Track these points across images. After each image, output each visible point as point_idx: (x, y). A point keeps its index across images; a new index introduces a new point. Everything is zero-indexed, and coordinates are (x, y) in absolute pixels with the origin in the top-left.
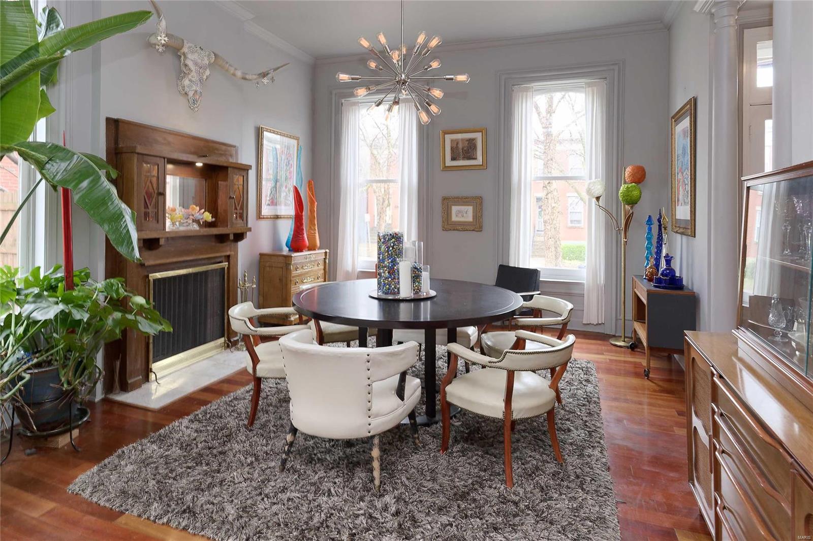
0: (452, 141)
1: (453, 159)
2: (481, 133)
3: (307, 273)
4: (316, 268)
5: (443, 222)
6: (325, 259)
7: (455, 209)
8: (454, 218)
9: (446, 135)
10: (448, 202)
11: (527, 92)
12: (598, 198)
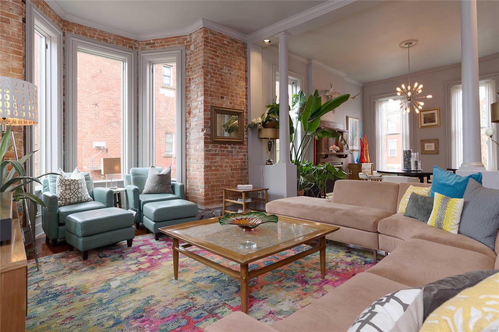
0: (424, 115)
1: (425, 123)
2: (437, 110)
3: (366, 172)
4: (369, 170)
5: (421, 151)
6: (372, 167)
7: (426, 145)
8: (426, 149)
9: (421, 113)
10: (423, 142)
11: (457, 89)
12: (491, 137)
